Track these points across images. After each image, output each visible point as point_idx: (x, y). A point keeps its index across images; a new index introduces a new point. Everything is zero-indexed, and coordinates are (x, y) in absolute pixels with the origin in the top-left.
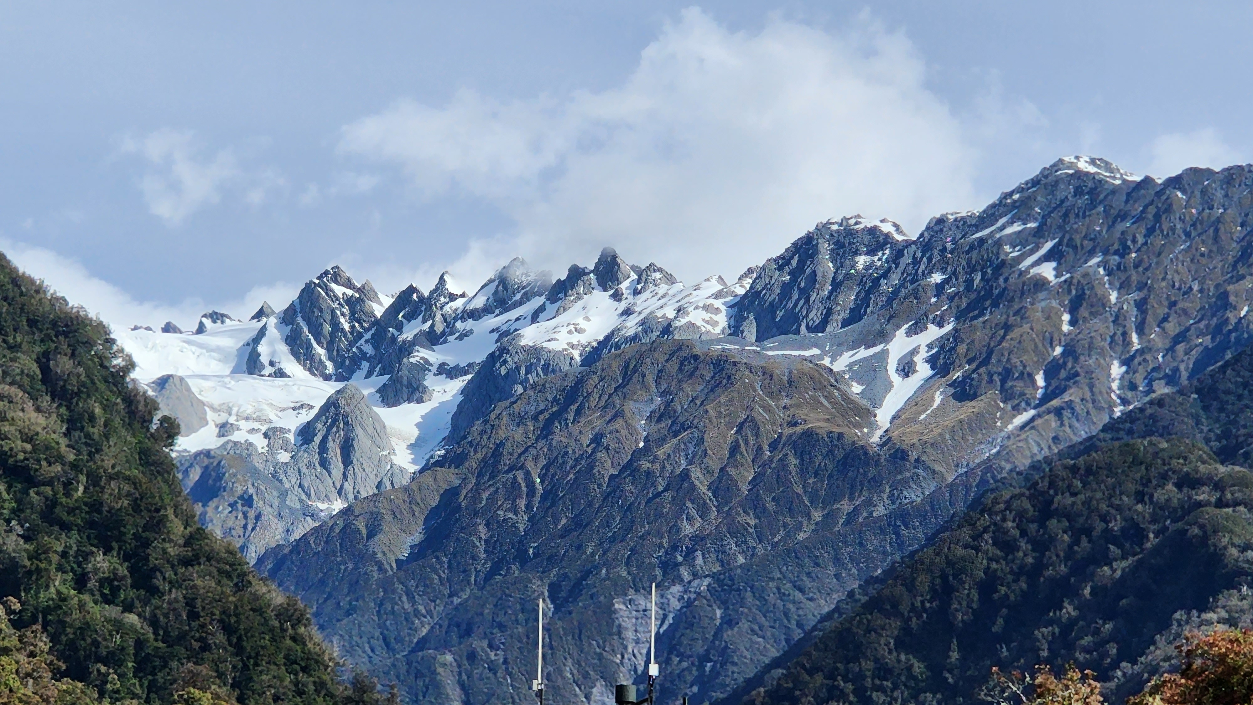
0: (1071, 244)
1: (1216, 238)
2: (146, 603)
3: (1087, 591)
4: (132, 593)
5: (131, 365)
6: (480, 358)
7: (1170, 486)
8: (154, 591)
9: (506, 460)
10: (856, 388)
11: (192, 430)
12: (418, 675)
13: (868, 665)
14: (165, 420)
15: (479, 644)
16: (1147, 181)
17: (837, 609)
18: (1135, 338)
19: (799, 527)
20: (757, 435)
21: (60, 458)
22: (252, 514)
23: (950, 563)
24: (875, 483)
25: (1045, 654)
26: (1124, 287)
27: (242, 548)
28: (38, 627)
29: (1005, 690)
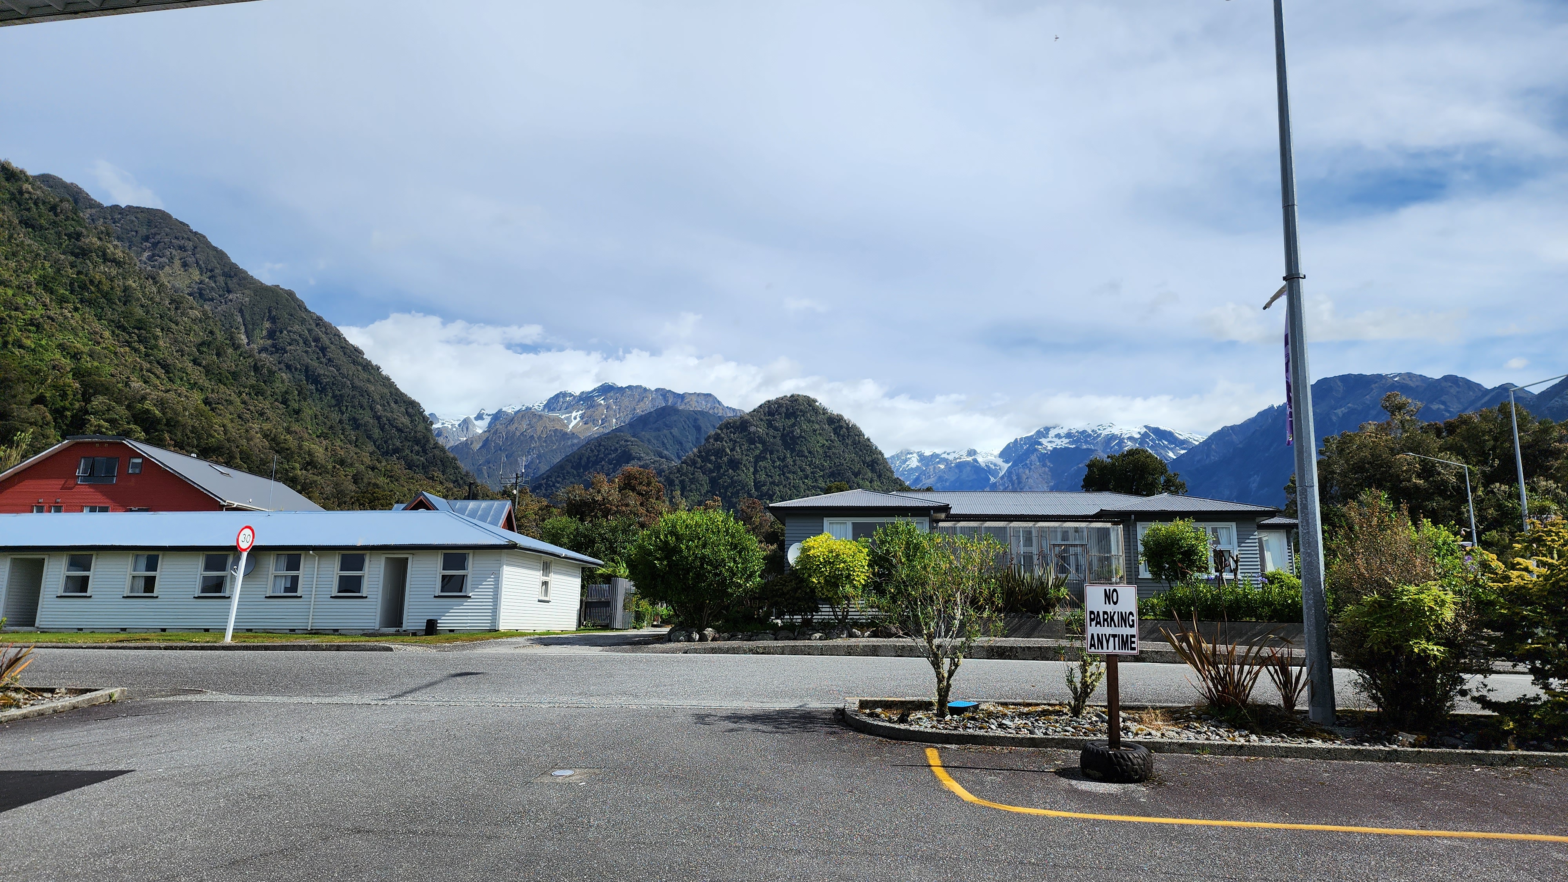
0: (607, 397)
1: (634, 398)
3: (607, 460)
4: (422, 454)
7: (623, 442)
9: (499, 432)
10: (566, 421)
12: (479, 471)
14: (431, 421)
16: (622, 387)
17: (560, 461)
18: (618, 415)
19: (554, 446)
20: (546, 429)
21: (409, 428)
22: (447, 440)
23: (582, 453)
24: (568, 439)
29: (588, 476)
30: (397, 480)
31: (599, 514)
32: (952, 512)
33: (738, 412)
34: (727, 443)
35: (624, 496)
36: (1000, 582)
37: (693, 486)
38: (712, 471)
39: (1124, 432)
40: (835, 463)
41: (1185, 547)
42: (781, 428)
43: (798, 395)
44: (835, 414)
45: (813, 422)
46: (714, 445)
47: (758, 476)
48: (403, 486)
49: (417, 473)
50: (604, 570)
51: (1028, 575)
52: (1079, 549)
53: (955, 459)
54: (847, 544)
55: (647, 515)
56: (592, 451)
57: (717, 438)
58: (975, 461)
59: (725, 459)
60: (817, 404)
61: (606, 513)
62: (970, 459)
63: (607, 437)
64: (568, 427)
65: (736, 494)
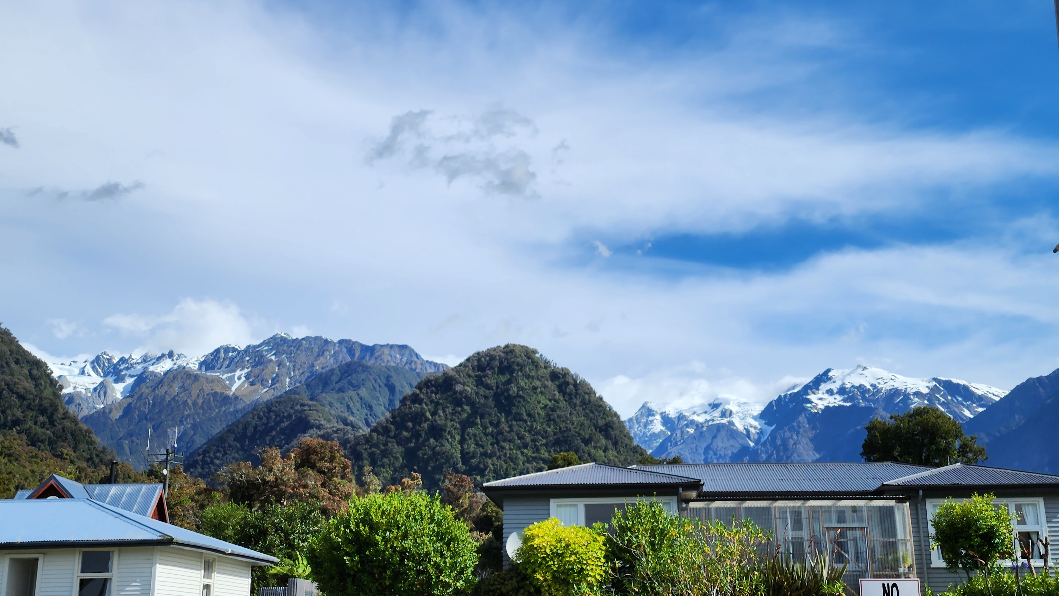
0: (279, 352)
1: (312, 352)
2: (52, 428)
3: (278, 429)
4: (48, 426)
5: (52, 372)
6: (139, 373)
7: (299, 406)
8: (55, 426)
9: (144, 396)
10: (227, 382)
11: (66, 388)
12: (119, 446)
13: (227, 445)
14: (60, 385)
15: (134, 439)
16: (297, 339)
17: (220, 432)
18: (292, 373)
19: (212, 413)
20: (204, 392)
21: (32, 394)
22: (80, 408)
23: (247, 422)
24: (231, 404)
25: (268, 443)
26: (290, 362)
27: (78, 416)
28: (24, 434)
29: (258, 451)
30: (17, 460)
31: (273, 499)
32: (705, 489)
33: (441, 367)
34: (427, 405)
35: (304, 476)
36: (765, 575)
37: (386, 460)
38: (409, 440)
39: (909, 386)
40: (560, 428)
41: (983, 529)
42: (494, 385)
43: (514, 345)
44: (560, 367)
45: (533, 378)
46: (411, 408)
47: (466, 446)
48: (24, 467)
49: (43, 450)
50: (278, 568)
51: (798, 566)
52: (858, 533)
53: (707, 421)
54: (578, 532)
55: (329, 499)
56: (260, 418)
57: (415, 399)
58: (732, 423)
59: (426, 425)
60: (538, 355)
61: (280, 496)
62: (725, 421)
63: (279, 400)
64: (230, 389)
65: (439, 469)
